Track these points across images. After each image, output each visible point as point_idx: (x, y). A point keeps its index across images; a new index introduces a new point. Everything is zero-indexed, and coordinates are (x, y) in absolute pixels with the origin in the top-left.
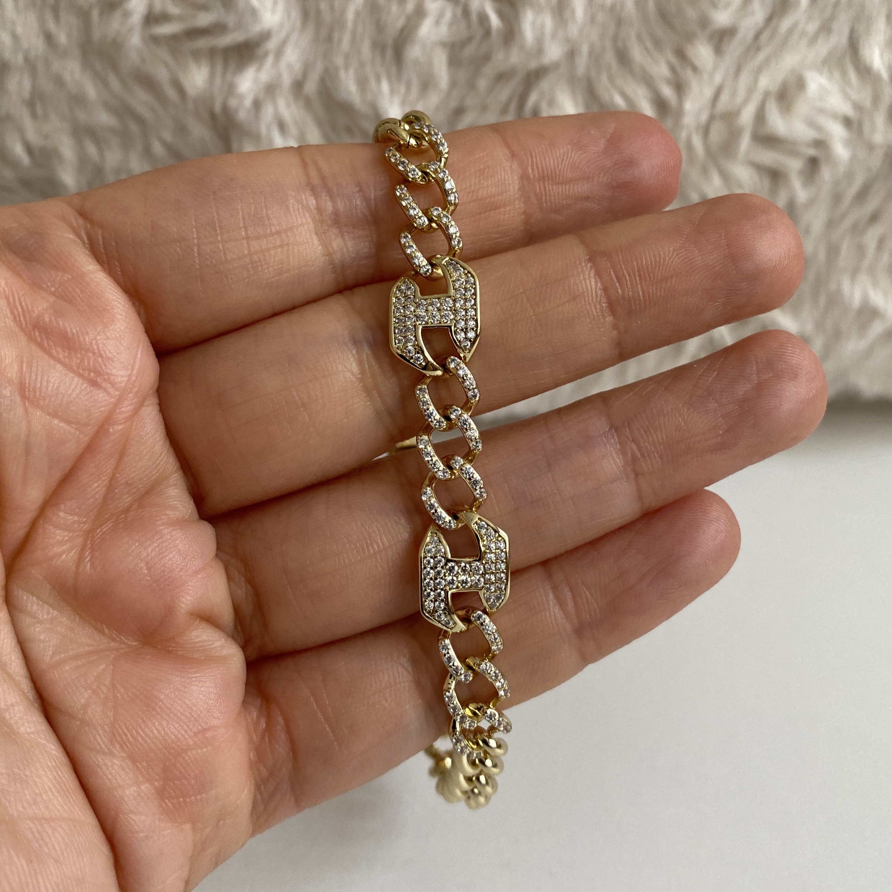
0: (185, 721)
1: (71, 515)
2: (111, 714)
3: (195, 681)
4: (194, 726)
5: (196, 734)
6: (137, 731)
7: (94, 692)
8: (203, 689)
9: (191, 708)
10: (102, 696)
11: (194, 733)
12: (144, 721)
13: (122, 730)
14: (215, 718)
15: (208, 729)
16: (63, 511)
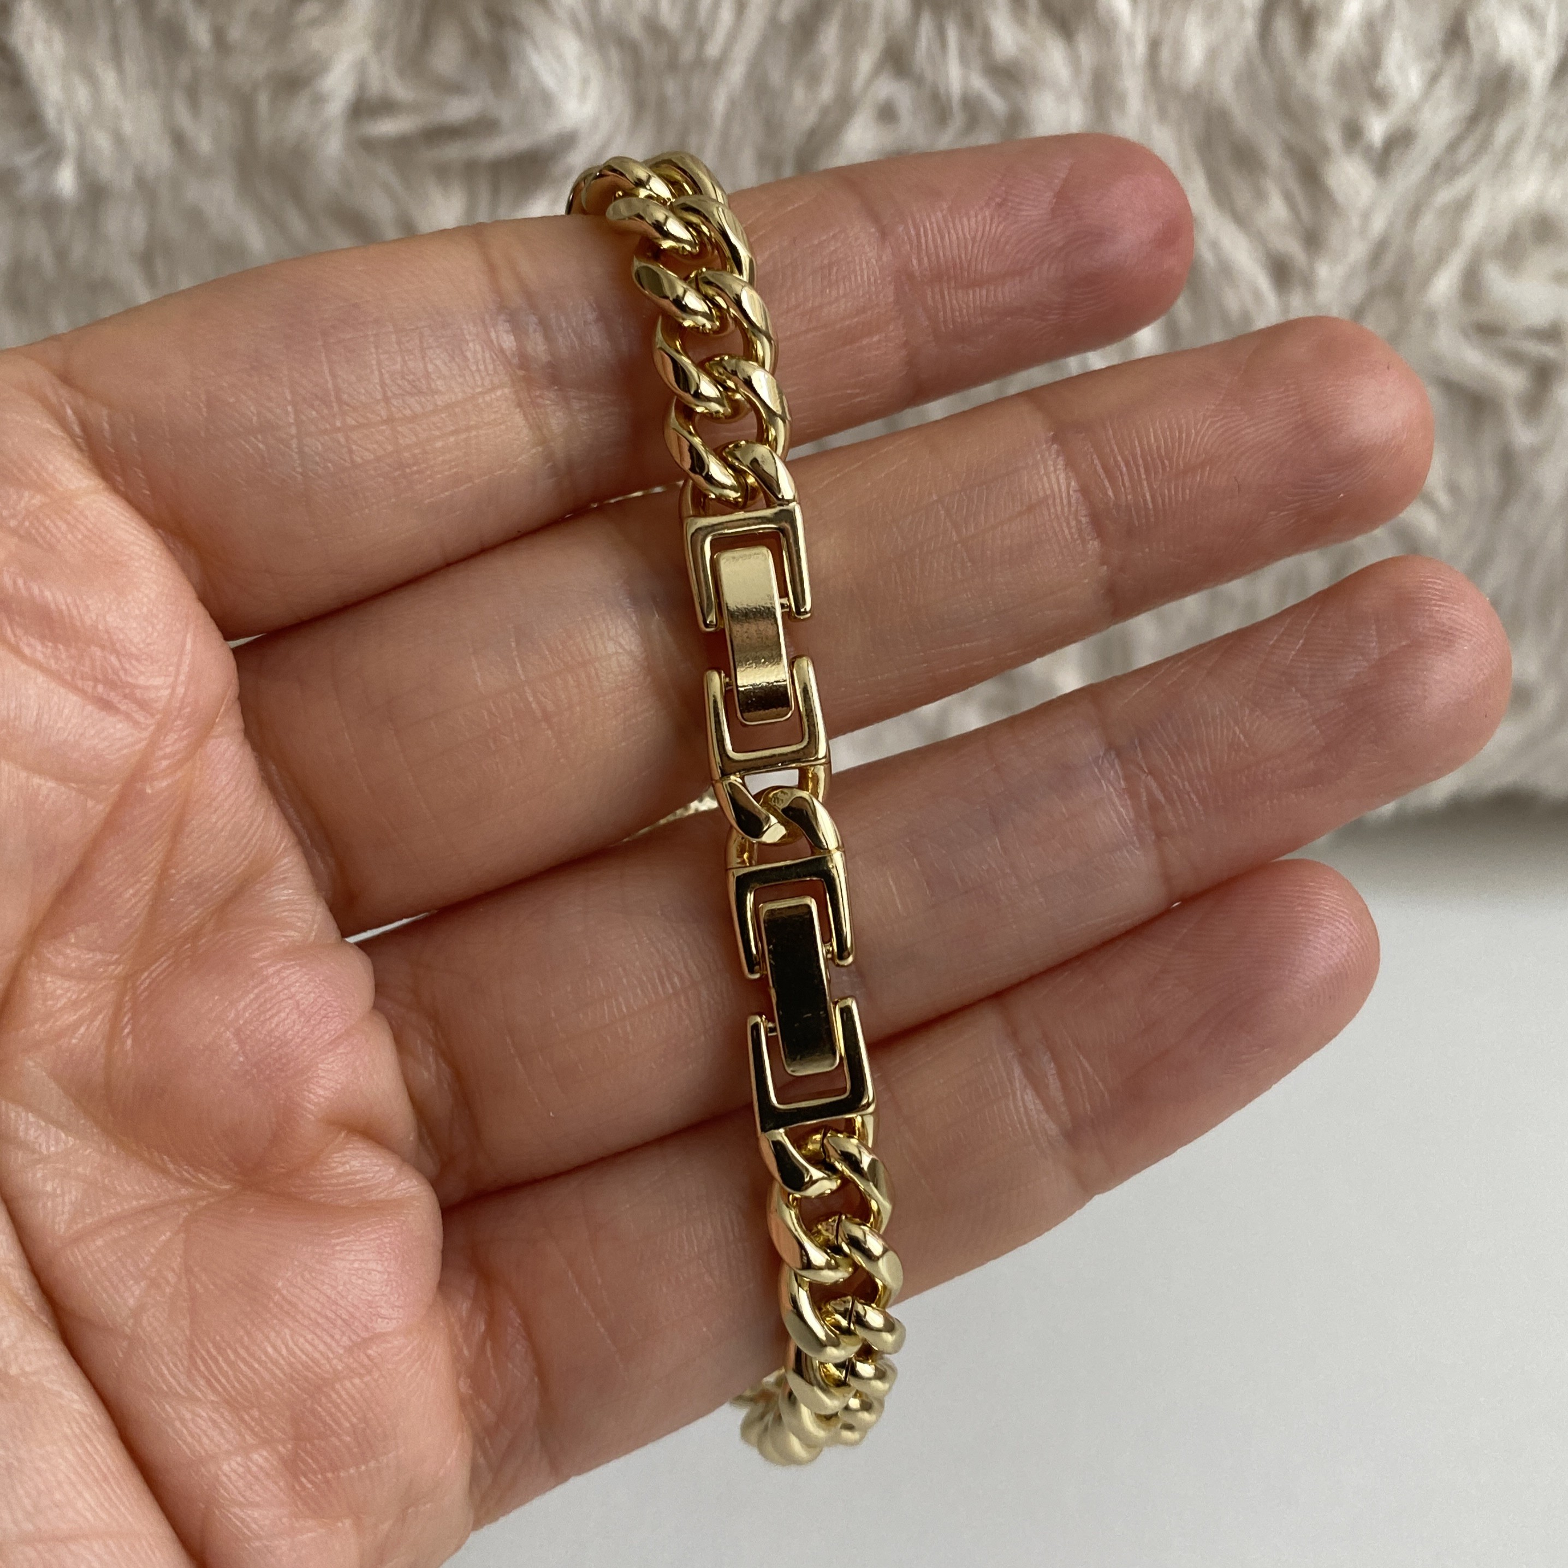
0: (326, 1326)
1: (90, 950)
2: (185, 1323)
3: (341, 1252)
4: (343, 1333)
5: (349, 1350)
6: (235, 1352)
7: (154, 1283)
8: (356, 1265)
9: (336, 1304)
10: (168, 1290)
11: (344, 1347)
12: (248, 1333)
13: (208, 1352)
14: (384, 1318)
15: (371, 1339)
16: (72, 945)
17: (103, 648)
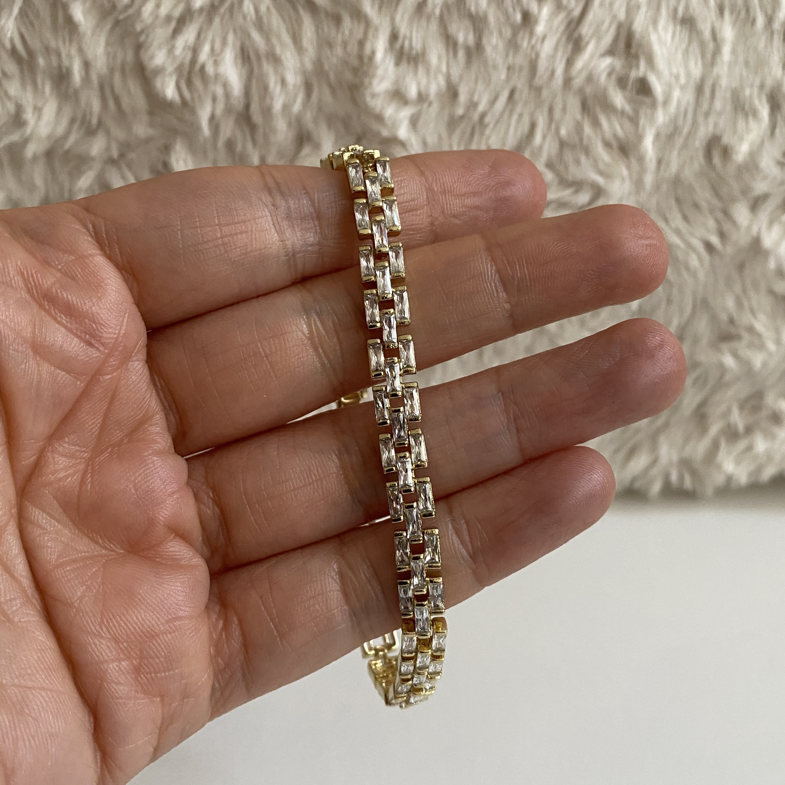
0: (158, 611)
2: (101, 604)
3: (167, 581)
4: (165, 615)
5: (167, 622)
6: (120, 617)
8: (173, 587)
9: (163, 602)
10: (94, 591)
11: (165, 620)
12: (126, 611)
13: (109, 616)
14: (182, 610)
15: (176, 618)
16: (67, 443)
17: (90, 320)
